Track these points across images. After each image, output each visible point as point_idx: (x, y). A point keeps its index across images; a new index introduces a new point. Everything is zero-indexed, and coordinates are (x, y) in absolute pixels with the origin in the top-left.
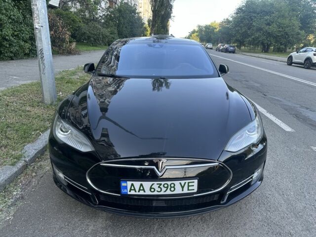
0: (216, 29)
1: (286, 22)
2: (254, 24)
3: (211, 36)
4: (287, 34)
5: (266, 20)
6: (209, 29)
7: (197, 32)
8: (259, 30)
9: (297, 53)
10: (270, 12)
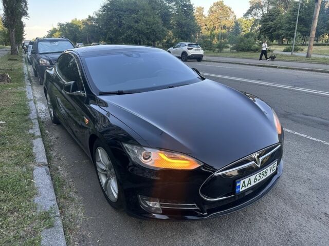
0: (80, 27)
1: (150, 19)
2: (123, 22)
3: (76, 35)
4: (155, 31)
5: (134, 18)
6: (72, 27)
7: (59, 31)
8: (130, 27)
9: (174, 48)
10: (135, 10)
